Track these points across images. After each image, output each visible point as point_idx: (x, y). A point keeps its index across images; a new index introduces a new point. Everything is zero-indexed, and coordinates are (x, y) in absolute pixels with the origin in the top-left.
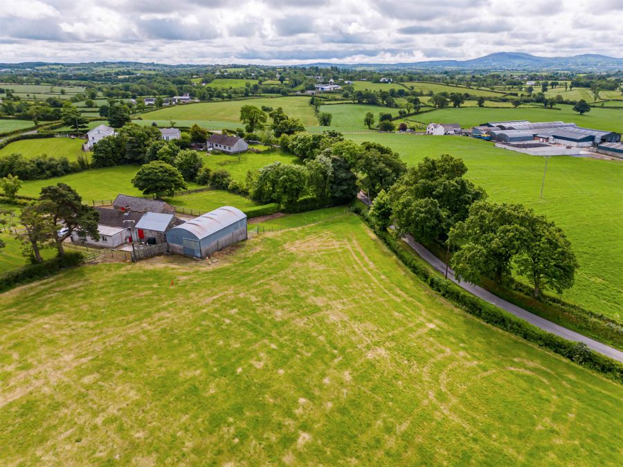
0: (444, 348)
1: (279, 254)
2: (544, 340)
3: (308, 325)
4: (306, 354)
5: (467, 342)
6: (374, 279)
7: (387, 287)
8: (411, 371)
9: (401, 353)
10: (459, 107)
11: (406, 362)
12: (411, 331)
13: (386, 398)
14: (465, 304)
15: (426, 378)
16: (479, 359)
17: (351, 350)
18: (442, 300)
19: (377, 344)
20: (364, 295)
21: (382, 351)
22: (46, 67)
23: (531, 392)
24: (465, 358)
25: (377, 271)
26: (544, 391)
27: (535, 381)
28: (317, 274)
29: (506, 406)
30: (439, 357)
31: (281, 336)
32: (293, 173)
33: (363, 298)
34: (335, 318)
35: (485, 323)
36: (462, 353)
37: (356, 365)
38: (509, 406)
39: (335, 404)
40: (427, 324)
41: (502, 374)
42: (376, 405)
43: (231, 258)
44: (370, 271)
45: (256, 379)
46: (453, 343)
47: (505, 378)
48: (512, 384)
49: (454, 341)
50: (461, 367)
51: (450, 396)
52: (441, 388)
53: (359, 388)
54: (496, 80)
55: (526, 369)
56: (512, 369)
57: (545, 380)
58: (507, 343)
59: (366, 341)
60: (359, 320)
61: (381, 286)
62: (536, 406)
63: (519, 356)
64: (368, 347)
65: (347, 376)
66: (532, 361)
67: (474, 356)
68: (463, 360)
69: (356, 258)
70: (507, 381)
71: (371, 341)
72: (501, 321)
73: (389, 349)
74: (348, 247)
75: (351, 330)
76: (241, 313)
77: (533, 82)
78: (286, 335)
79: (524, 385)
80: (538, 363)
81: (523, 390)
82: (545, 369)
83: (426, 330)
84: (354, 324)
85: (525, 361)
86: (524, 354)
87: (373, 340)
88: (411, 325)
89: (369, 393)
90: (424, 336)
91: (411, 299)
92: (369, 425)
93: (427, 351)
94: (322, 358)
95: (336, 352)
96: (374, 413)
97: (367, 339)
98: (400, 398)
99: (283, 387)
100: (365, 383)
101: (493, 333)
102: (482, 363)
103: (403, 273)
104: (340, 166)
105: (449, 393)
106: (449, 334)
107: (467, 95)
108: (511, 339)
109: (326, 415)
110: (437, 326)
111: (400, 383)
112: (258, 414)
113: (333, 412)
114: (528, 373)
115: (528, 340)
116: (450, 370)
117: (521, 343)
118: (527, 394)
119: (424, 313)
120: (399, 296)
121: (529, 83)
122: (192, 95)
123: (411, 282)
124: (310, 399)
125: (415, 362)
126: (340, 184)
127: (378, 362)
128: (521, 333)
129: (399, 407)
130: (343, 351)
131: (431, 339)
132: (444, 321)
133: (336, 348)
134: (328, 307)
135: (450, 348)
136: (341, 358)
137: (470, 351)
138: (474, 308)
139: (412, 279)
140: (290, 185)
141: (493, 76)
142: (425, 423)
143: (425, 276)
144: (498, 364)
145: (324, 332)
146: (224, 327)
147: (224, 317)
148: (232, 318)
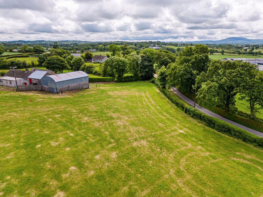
0: (187, 143)
1: (103, 95)
2: (258, 143)
3: (101, 125)
4: (92, 140)
5: (203, 141)
6: (152, 108)
7: (159, 112)
8: (161, 155)
9: (157, 144)
10: (213, 55)
11: (159, 150)
12: (168, 133)
13: (137, 171)
14: (205, 121)
15: (171, 160)
16: (210, 151)
17: (123, 140)
18: (191, 119)
19: (143, 138)
20: (144, 114)
21: (144, 143)
22: (45, 42)
23: (249, 175)
24: (201, 150)
25: (156, 105)
26: (259, 175)
27: (252, 168)
28: (120, 104)
29: (229, 184)
30: (183, 149)
31: (80, 130)
32: (120, 61)
33: (142, 116)
34: (120, 123)
35: (217, 132)
36: (199, 147)
37: (123, 149)
38: (231, 183)
39: (97, 172)
40: (178, 130)
41: (227, 162)
42: (128, 176)
43: (74, 94)
44: (152, 105)
45: (47, 152)
46: (194, 141)
47: (229, 164)
48: (235, 168)
49: (195, 140)
50: (198, 156)
51: (186, 173)
52: (180, 167)
53: (119, 163)
54: (230, 46)
55: (245, 159)
56: (235, 159)
57: (259, 168)
58: (231, 143)
59: (136, 136)
60: (135, 126)
61: (155, 111)
62: (253, 185)
63: (239, 151)
64: (136, 140)
65: (114, 155)
66: (249, 155)
67: (208, 150)
68: (199, 151)
69: (145, 99)
70: (231, 167)
71: (139, 137)
72: (228, 131)
73: (150, 141)
74: (143, 95)
75: (128, 130)
76: (63, 117)
77: (247, 48)
78: (84, 129)
79: (243, 170)
80: (254, 156)
81: (243, 173)
82: (259, 160)
83: (177, 133)
84: (131, 127)
85: (244, 155)
86: (243, 150)
87: (141, 136)
88: (168, 130)
89: (126, 167)
90: (175, 136)
91: (172, 118)
92: (117, 190)
93: (175, 145)
94: (101, 143)
95: (112, 140)
96: (124, 181)
97: (136, 135)
98: (148, 172)
99: (63, 159)
100: (125, 160)
101: (222, 137)
102: (212, 154)
103: (170, 106)
104: (145, 60)
105: (185, 171)
106: (192, 136)
107: (216, 51)
108: (234, 141)
109: (86, 180)
110: (185, 132)
111: (151, 162)
112: (33, 175)
113: (93, 178)
114: (246, 162)
115: (246, 142)
116: (189, 157)
117: (241, 144)
118: (246, 176)
119: (178, 125)
120: (165, 116)
121: (245, 48)
122: (97, 50)
123: (174, 110)
124: (78, 168)
125: (165, 150)
126: (145, 68)
127: (139, 148)
128: (241, 138)
129: (144, 178)
130: (117, 141)
131: (180, 138)
132: (190, 129)
133: (113, 139)
134: (118, 118)
135: (191, 144)
136: (114, 144)
137: (205, 147)
138: (210, 123)
139: (175, 109)
140: (118, 67)
141: (229, 45)
142: (162, 192)
143: (183, 108)
144: (224, 155)
145: (110, 130)
146: (45, 122)
147: (50, 118)
148: (54, 119)
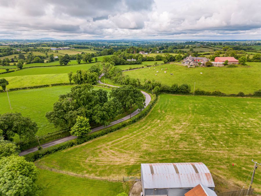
76: (212, 142)
146: (225, 142)
147: (221, 144)
148: (219, 143)
